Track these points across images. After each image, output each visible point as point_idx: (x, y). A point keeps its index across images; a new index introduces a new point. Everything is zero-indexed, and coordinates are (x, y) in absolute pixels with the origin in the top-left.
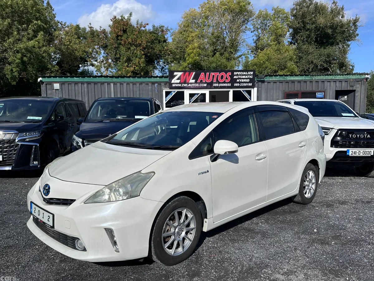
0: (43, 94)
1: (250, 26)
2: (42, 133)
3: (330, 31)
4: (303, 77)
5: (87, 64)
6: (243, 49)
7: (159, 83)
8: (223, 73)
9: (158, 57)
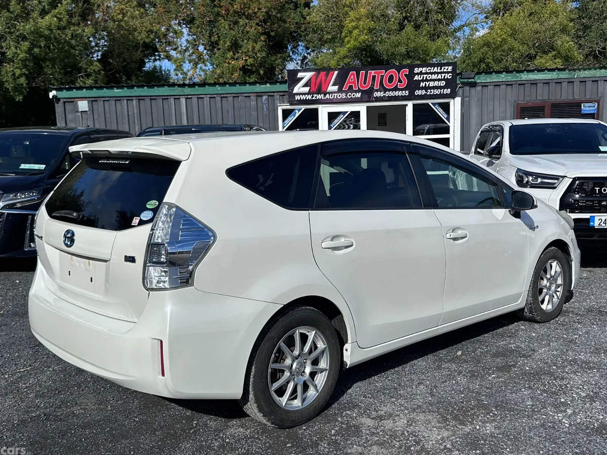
0: (60, 123)
5: (159, 56)
8: (393, 71)
9: (295, 38)
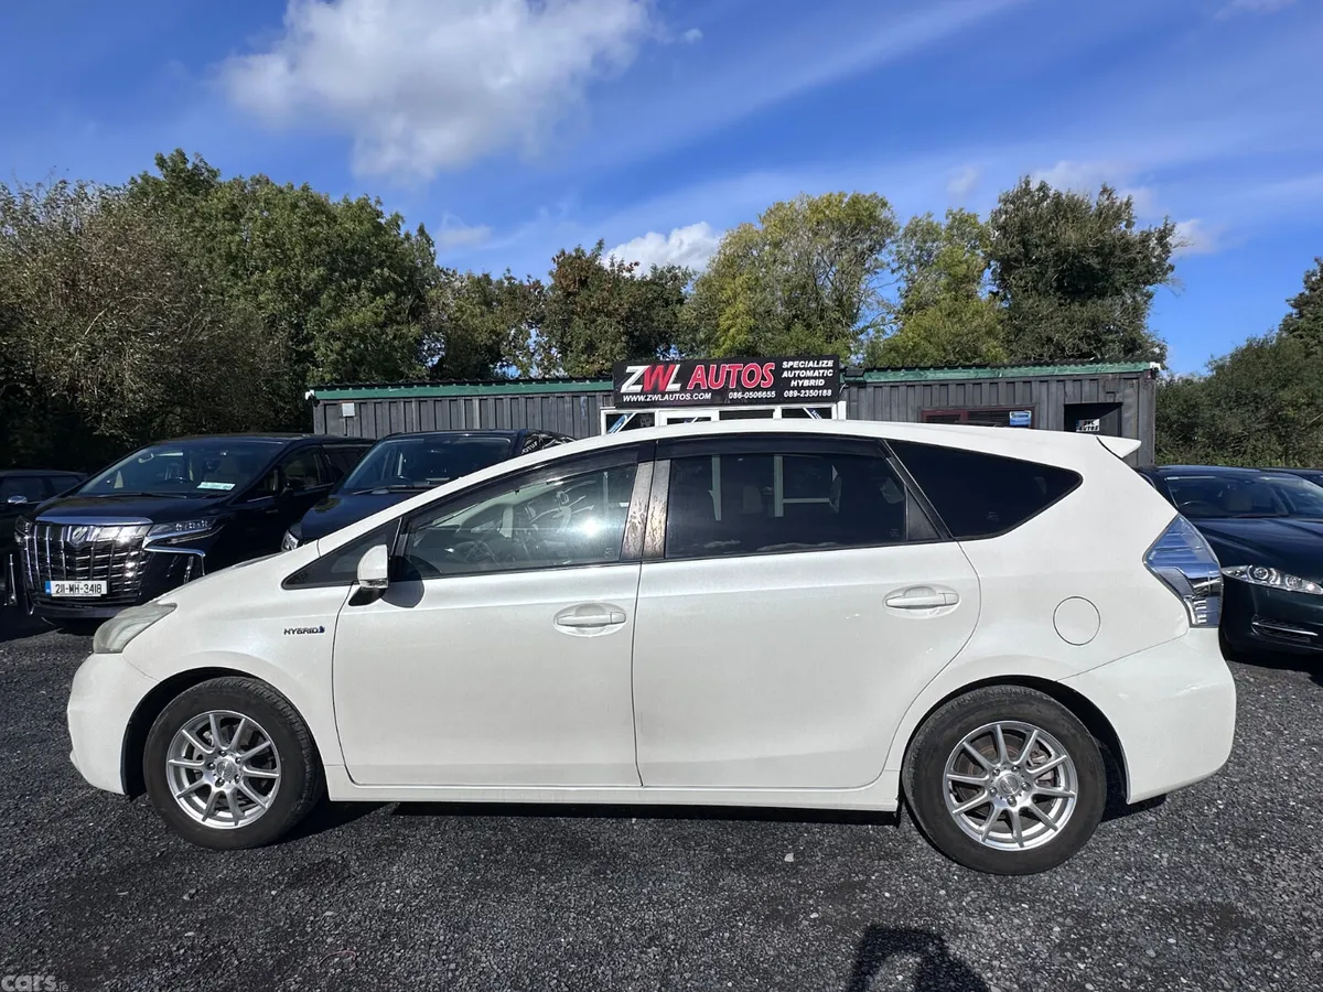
0: (318, 431)
1: (884, 257)
2: (218, 523)
3: (1094, 262)
4: (971, 371)
5: (506, 361)
6: (868, 315)
7: (591, 395)
8: (753, 366)
9: (665, 339)
